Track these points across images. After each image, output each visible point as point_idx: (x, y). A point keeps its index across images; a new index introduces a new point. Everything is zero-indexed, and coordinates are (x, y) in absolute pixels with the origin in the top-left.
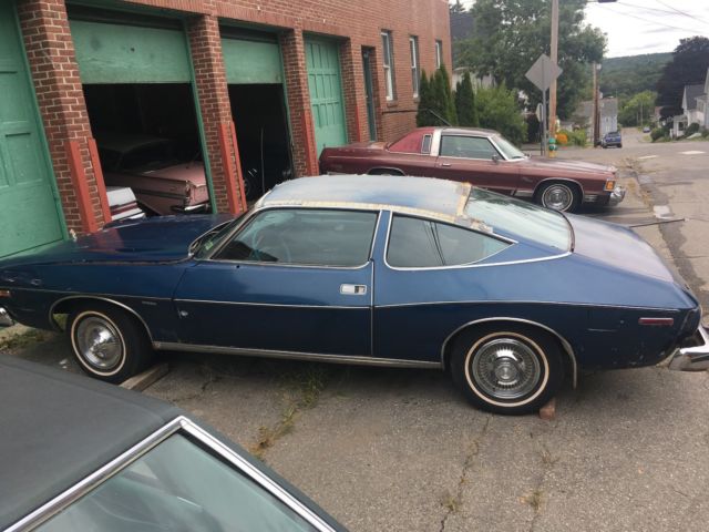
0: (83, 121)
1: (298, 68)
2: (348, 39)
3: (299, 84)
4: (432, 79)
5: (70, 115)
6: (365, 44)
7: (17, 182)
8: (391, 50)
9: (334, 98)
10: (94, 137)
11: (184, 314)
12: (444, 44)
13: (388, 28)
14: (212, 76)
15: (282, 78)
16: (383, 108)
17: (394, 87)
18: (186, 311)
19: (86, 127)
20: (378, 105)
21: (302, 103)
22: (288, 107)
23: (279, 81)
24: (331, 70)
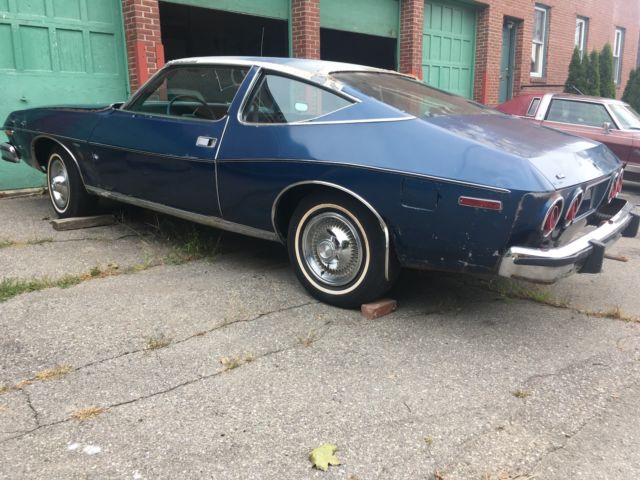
0: (155, 28)
1: (413, 23)
2: (487, 6)
3: (411, 39)
4: (585, 57)
5: (142, 20)
6: (510, 13)
7: (94, 71)
8: (548, 26)
9: (463, 63)
10: (163, 43)
11: (96, 157)
12: (628, 32)
13: (548, 3)
14: (304, 14)
15: (397, 33)
16: (524, 81)
17: (545, 63)
18: (99, 155)
19: (156, 33)
20: (518, 78)
21: (411, 58)
22: (399, 60)
23: (393, 36)
24: (464, 36)
